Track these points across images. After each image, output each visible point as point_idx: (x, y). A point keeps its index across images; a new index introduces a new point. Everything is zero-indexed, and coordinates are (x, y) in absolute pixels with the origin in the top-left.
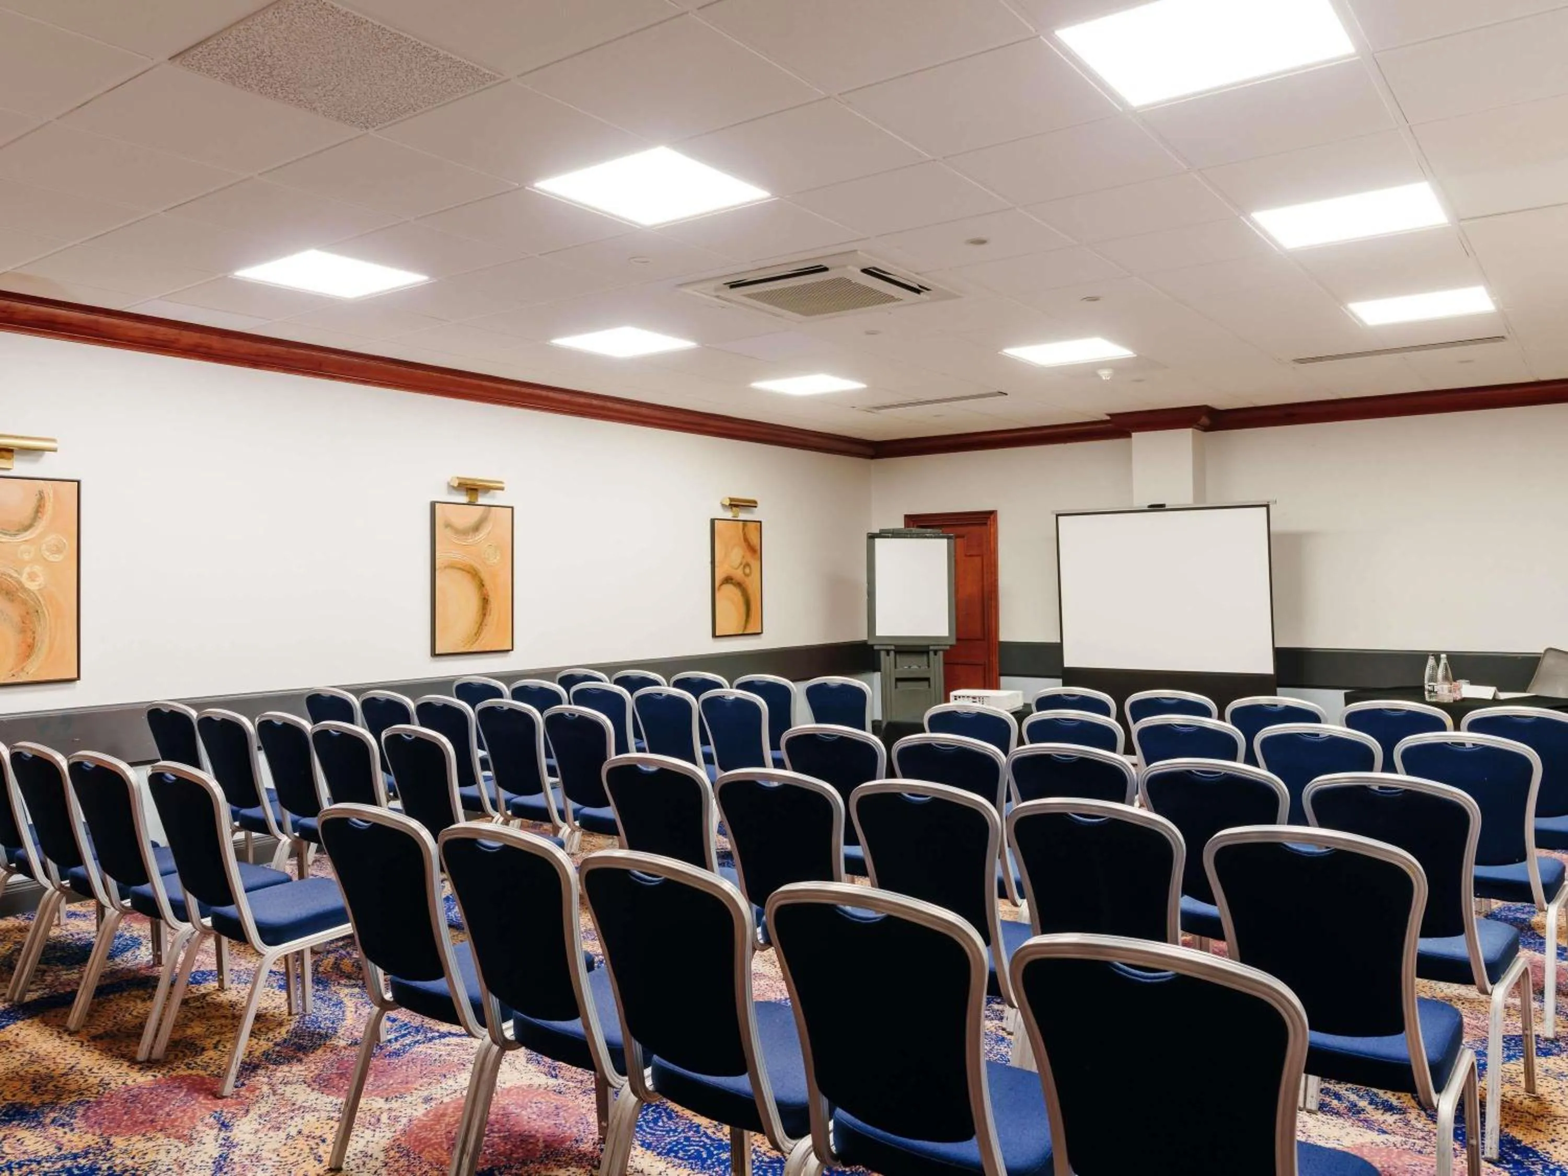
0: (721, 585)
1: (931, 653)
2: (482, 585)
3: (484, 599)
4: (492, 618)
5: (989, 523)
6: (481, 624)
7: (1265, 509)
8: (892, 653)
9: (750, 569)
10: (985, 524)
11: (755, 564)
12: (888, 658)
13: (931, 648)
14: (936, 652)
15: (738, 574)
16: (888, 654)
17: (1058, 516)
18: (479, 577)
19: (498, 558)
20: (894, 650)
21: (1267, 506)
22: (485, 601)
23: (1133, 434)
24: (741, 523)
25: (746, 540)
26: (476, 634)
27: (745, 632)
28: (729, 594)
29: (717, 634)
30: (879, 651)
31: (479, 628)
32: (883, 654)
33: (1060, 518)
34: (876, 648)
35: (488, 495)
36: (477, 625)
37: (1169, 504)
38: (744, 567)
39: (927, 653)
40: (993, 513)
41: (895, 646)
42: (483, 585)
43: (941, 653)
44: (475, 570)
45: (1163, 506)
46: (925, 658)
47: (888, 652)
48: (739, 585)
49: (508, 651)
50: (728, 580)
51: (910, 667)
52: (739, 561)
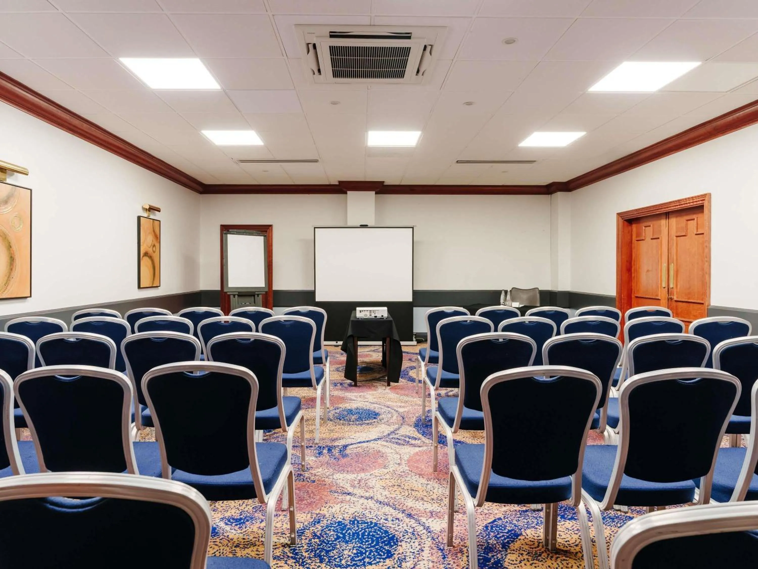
0: (143, 257)
1: (256, 296)
2: (9, 247)
3: (11, 257)
4: (16, 273)
5: (268, 231)
6: (8, 277)
7: (411, 229)
8: (236, 296)
9: (155, 248)
10: (266, 231)
11: (157, 245)
12: (234, 298)
13: (256, 293)
14: (258, 295)
15: (150, 251)
16: (234, 297)
17: (315, 228)
18: (8, 240)
19: (21, 226)
20: (237, 295)
21: (413, 228)
22: (12, 259)
23: (348, 192)
24: (152, 220)
25: (154, 231)
26: (5, 285)
27: (154, 286)
28: (145, 261)
29: (141, 287)
30: (229, 295)
31: (7, 280)
32: (232, 297)
33: (316, 229)
34: (228, 293)
35: (12, 177)
36: (6, 278)
37: (370, 225)
38: (153, 247)
39: (254, 296)
40: (271, 226)
41: (239, 292)
42: (11, 247)
43: (260, 296)
44: (4, 234)
45: (367, 225)
46: (253, 298)
47: (234, 296)
48: (150, 257)
49: (26, 298)
50: (146, 254)
51: (245, 303)
52: (151, 244)
